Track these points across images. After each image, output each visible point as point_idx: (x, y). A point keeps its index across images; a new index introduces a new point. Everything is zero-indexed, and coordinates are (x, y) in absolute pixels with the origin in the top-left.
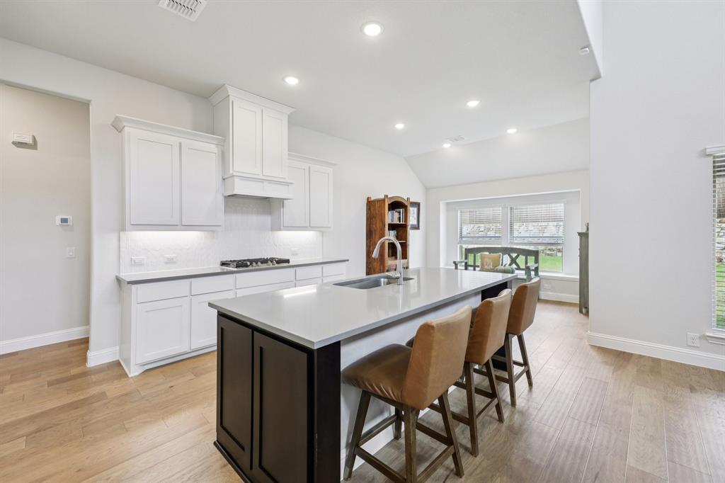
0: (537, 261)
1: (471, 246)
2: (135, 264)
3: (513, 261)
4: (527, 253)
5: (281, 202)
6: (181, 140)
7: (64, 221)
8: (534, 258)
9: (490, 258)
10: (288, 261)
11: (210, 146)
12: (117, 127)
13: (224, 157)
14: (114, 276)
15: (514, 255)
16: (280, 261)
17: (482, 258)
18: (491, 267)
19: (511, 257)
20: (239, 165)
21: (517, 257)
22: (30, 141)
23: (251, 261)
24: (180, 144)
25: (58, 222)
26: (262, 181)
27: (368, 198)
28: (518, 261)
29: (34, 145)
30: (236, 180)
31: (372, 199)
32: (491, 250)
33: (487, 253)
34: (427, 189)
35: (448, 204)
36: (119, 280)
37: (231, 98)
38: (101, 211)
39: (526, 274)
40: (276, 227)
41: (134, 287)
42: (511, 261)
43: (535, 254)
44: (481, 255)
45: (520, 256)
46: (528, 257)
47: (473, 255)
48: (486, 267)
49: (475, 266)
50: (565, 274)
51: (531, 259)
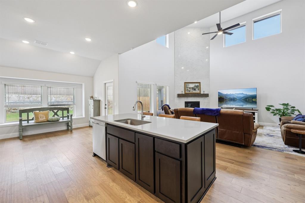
0: (68, 113)
1: (22, 109)
3: (56, 114)
4: (63, 109)
8: (67, 111)
9: (42, 114)
15: (55, 111)
17: (36, 115)
18: (44, 119)
19: (54, 112)
21: (57, 112)
28: (58, 113)
32: (40, 109)
33: (38, 111)
39: (68, 119)
42: (54, 114)
43: (67, 109)
44: (34, 113)
45: (59, 111)
46: (64, 111)
47: (26, 113)
48: (41, 119)
49: (28, 120)
50: (76, 117)
51: (65, 112)
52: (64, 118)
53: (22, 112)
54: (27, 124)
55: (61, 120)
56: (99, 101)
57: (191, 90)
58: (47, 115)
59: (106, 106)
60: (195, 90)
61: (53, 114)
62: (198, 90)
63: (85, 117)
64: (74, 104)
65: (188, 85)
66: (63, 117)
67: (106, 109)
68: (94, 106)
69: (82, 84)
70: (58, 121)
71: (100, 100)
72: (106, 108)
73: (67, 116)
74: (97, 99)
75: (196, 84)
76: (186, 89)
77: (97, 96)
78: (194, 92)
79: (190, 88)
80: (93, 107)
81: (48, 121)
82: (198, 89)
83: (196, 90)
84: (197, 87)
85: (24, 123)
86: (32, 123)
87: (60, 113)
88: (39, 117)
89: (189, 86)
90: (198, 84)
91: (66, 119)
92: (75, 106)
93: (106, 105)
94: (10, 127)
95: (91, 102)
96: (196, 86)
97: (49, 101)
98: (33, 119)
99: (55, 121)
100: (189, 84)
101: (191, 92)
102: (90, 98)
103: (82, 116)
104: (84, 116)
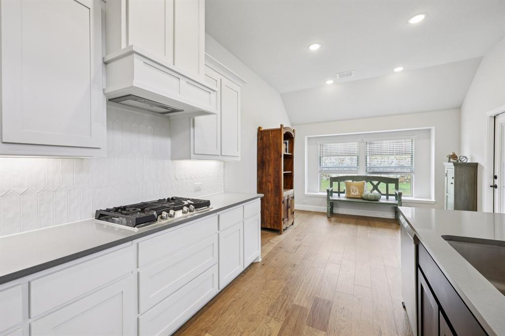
0: (397, 188)
1: (334, 176)
3: (375, 187)
4: (388, 181)
8: (394, 184)
9: (355, 186)
15: (375, 183)
17: (348, 186)
18: (358, 193)
19: (373, 184)
21: (378, 184)
27: (259, 128)
28: (379, 187)
32: (353, 178)
33: (351, 181)
39: (396, 199)
43: (396, 181)
44: (346, 183)
45: (381, 183)
46: (389, 184)
47: (337, 183)
48: (353, 193)
49: (339, 193)
50: (415, 197)
51: (392, 186)
52: (390, 197)
53: (333, 180)
54: (337, 198)
55: (383, 199)
56: (475, 166)
58: (362, 188)
59: (497, 182)
61: (372, 187)
63: (435, 202)
64: (412, 172)
66: (387, 195)
67: (497, 190)
68: (456, 178)
69: (430, 130)
70: (378, 201)
71: (476, 164)
72: (495, 187)
73: (394, 194)
74: (469, 161)
77: (468, 155)
80: (453, 181)
81: (362, 198)
85: (335, 197)
86: (343, 197)
87: (382, 187)
88: (351, 191)
91: (392, 200)
92: (414, 175)
93: (495, 177)
94: (322, 199)
95: (450, 168)
97: (367, 166)
98: (343, 193)
99: (372, 200)
102: (447, 159)
103: (430, 198)
104: (433, 200)
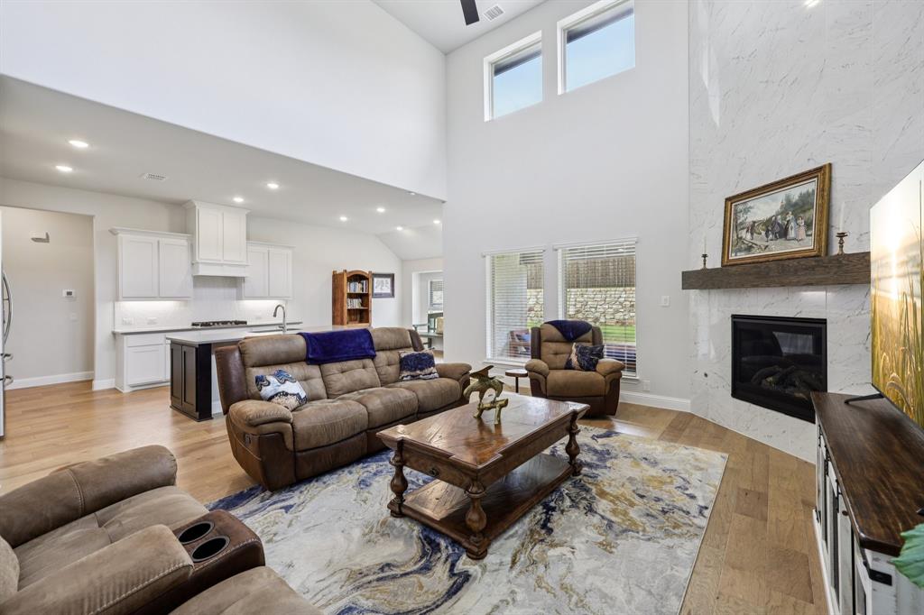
2: (125, 323)
5: (242, 279)
6: (158, 239)
7: (69, 293)
10: (245, 323)
11: (181, 241)
12: (113, 232)
13: (192, 248)
14: (110, 332)
16: (237, 323)
20: (203, 254)
22: (45, 237)
23: (214, 323)
24: (158, 242)
25: (65, 294)
26: (222, 265)
29: (47, 240)
30: (200, 266)
31: (338, 272)
34: (403, 262)
35: (421, 274)
36: (114, 334)
37: (197, 208)
38: (102, 287)
40: (239, 298)
41: (125, 337)
57: (760, 239)
60: (783, 233)
62: (802, 230)
65: (747, 211)
75: (795, 192)
76: (733, 236)
78: (778, 248)
79: (752, 229)
82: (808, 225)
83: (792, 234)
84: (798, 208)
89: (750, 218)
90: (810, 186)
96: (796, 204)
100: (749, 204)
101: (756, 253)
